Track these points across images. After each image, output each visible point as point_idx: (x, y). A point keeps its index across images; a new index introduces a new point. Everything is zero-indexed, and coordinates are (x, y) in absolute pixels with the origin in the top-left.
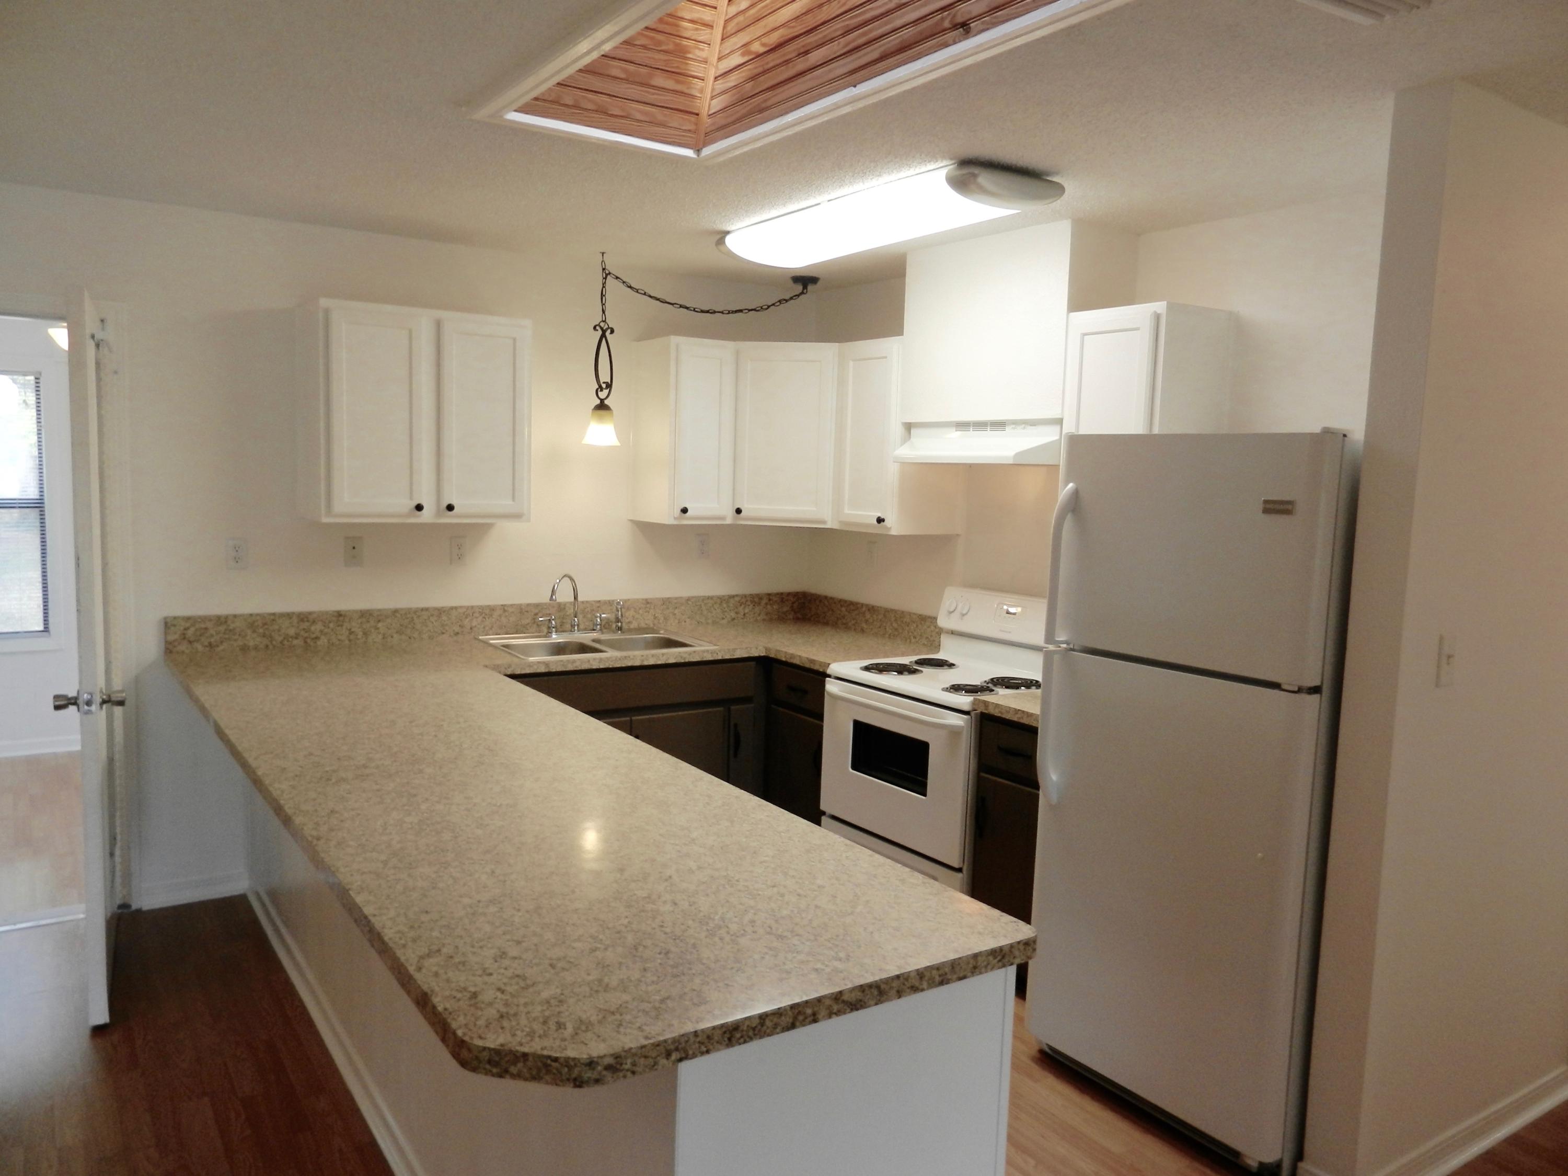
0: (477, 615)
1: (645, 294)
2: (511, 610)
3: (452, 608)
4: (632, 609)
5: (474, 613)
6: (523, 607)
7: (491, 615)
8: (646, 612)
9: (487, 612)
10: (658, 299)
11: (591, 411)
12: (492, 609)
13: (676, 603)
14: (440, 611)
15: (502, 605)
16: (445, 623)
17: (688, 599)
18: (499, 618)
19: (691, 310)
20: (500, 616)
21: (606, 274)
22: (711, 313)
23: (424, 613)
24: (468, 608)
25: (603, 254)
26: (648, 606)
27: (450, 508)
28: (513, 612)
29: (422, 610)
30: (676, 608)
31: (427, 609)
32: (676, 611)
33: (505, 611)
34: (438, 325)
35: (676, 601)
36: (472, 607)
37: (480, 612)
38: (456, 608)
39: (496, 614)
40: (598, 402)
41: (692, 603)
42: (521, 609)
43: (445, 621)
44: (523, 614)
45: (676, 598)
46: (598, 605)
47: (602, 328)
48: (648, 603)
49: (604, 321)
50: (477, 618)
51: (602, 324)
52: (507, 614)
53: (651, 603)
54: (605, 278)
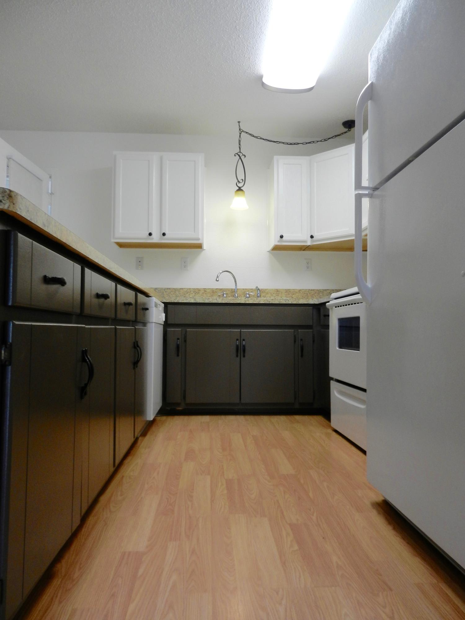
0: (192, 292)
1: (261, 139)
2: (208, 291)
3: (181, 289)
4: (270, 294)
5: (191, 291)
6: (214, 290)
7: (199, 293)
8: (277, 295)
9: (197, 291)
10: (268, 140)
11: (234, 193)
12: (199, 290)
13: (293, 292)
14: (175, 290)
15: (204, 289)
16: (178, 295)
17: (300, 290)
18: (202, 294)
19: (286, 144)
20: (203, 293)
21: (241, 131)
22: (296, 144)
23: (168, 290)
24: (188, 289)
25: (239, 122)
26: (278, 292)
27: (164, 234)
28: (209, 292)
29: (167, 289)
30: (293, 294)
31: (169, 289)
32: (293, 296)
33: (205, 291)
34: (161, 158)
35: (293, 291)
36: (190, 289)
37: (193, 291)
38: (182, 289)
39: (201, 293)
40: (238, 188)
41: (303, 292)
42: (213, 291)
43: (177, 294)
44: (214, 293)
45: (293, 289)
46: (251, 290)
47: (239, 156)
48: (278, 291)
49: (240, 152)
50: (192, 294)
51: (239, 154)
52: (206, 292)
53: (279, 291)
54: (240, 134)
